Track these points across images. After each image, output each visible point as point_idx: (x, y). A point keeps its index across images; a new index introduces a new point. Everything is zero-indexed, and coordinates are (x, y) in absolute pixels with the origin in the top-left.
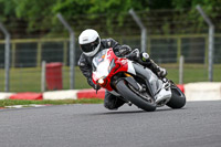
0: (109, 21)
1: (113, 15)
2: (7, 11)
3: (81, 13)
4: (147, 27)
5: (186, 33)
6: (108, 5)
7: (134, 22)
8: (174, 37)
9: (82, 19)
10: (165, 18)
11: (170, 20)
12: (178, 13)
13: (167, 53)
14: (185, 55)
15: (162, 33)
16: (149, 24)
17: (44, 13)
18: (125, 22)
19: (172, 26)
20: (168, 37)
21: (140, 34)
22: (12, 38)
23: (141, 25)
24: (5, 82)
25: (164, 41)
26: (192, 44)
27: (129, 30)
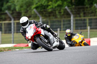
0: (57, 12)
1: (59, 9)
2: (12, 8)
3: (44, 8)
4: (73, 14)
5: (91, 16)
6: (56, 5)
7: (68, 12)
8: (85, 18)
9: (45, 11)
10: (81, 10)
11: (83, 11)
12: (87, 8)
13: (83, 25)
14: (90, 26)
15: (80, 17)
16: (74, 13)
17: (28, 9)
18: (64, 12)
19: (84, 13)
20: (83, 18)
21: (70, 17)
22: (14, 20)
23: (71, 13)
24: (12, 39)
25: (81, 20)
26: (93, 21)
27: (65, 16)
